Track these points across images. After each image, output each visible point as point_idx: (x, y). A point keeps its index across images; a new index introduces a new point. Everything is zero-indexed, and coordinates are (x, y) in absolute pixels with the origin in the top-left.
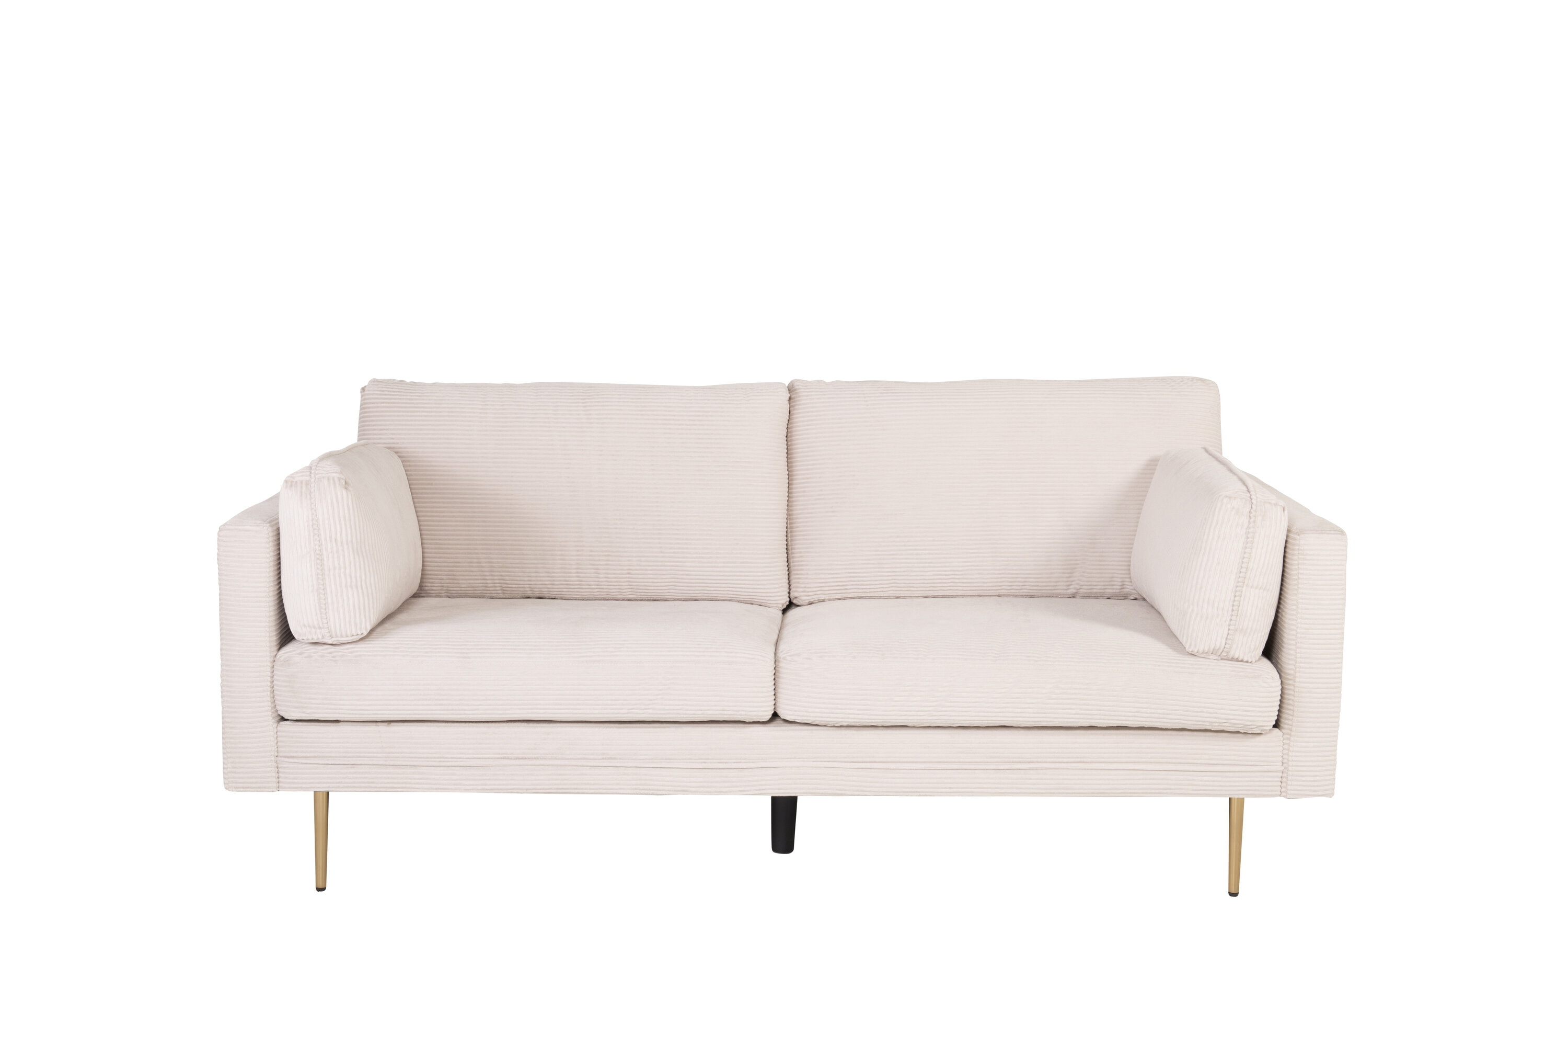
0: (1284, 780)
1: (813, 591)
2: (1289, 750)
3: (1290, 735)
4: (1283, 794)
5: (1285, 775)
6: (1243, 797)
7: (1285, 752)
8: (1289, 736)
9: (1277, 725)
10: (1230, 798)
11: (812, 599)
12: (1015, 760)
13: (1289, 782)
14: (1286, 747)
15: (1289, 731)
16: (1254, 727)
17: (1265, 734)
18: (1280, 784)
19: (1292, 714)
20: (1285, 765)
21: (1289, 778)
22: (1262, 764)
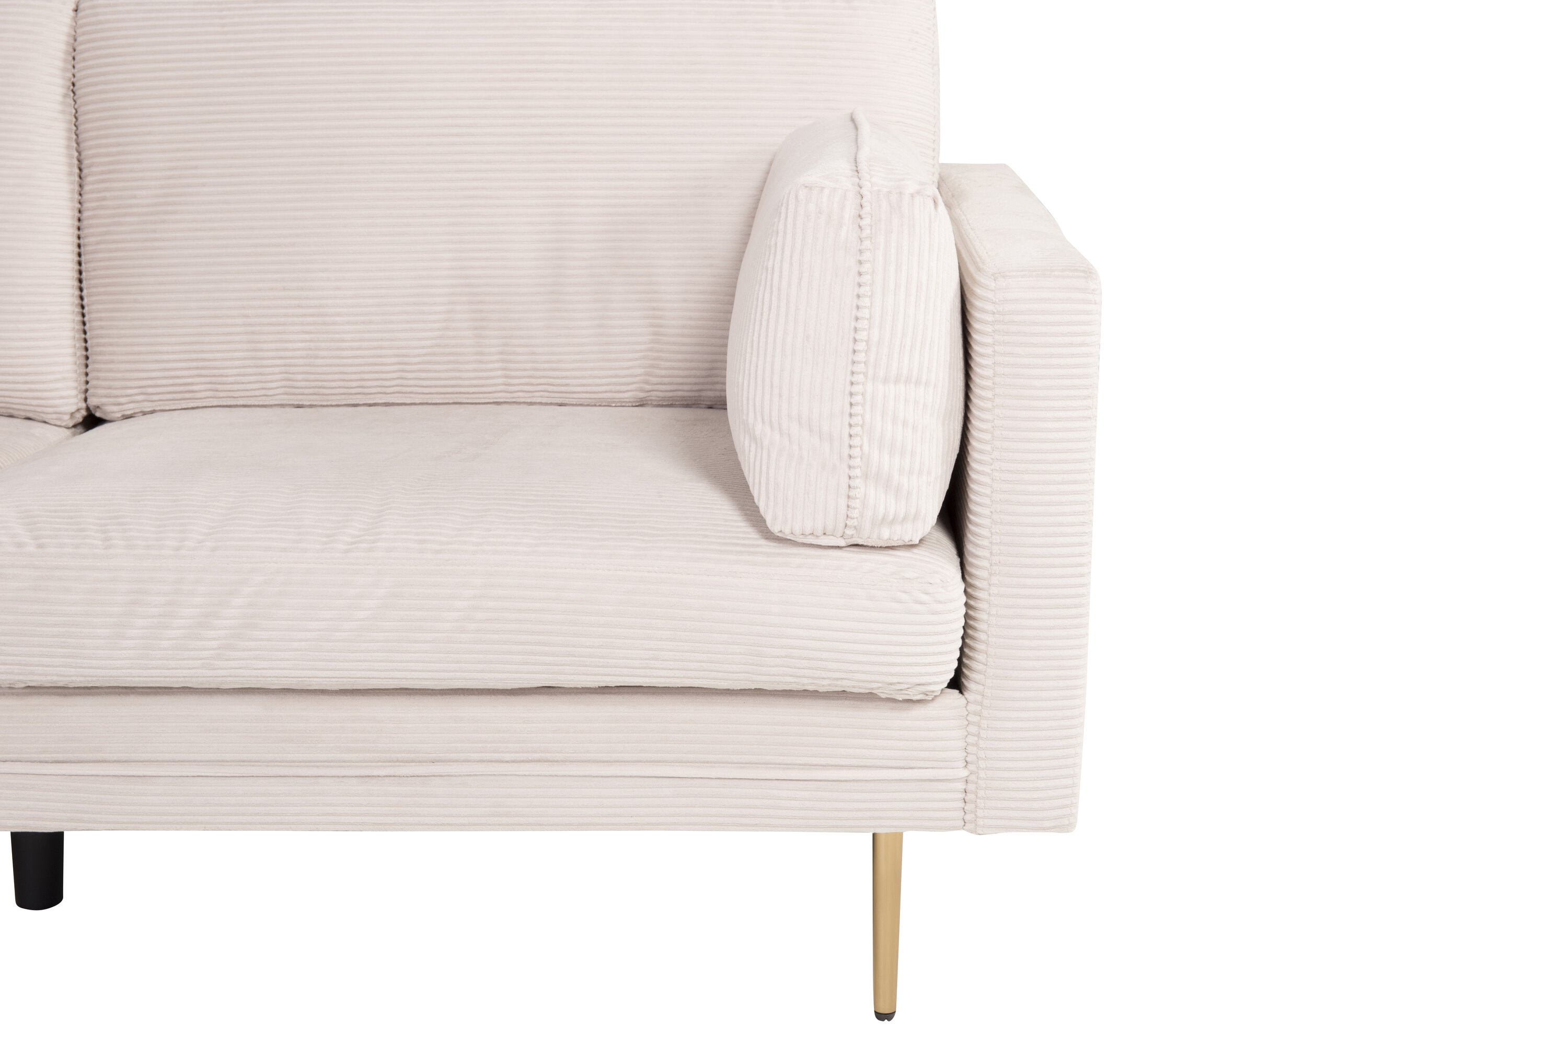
0: (970, 797)
1: (127, 396)
2: (978, 736)
3: (981, 704)
4: (968, 826)
5: (971, 787)
6: (900, 831)
7: (971, 739)
8: (979, 708)
9: (956, 683)
10: (874, 835)
11: (129, 409)
12: (400, 756)
13: (981, 803)
14: (973, 729)
15: (979, 698)
16: (906, 686)
17: (933, 699)
18: (961, 804)
19: (984, 661)
20: (972, 767)
21: (981, 793)
22: (922, 764)
